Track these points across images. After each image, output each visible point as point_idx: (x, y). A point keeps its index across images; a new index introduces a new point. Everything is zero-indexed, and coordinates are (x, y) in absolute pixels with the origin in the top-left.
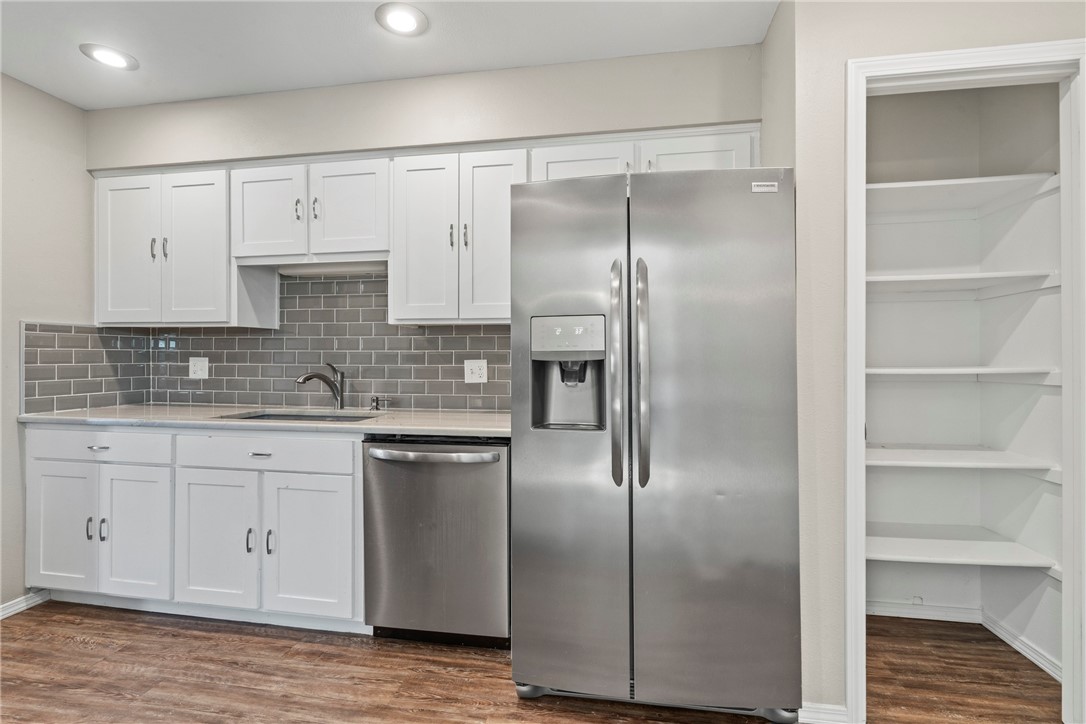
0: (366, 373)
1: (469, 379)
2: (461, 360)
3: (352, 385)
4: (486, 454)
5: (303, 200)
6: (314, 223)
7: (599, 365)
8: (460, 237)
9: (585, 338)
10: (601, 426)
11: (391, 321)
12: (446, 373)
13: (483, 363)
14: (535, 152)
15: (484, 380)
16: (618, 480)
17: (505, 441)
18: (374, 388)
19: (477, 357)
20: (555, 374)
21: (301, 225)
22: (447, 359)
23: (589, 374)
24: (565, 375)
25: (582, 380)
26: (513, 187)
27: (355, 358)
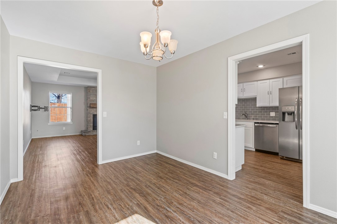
0: (251, 114)
1: (271, 115)
2: (269, 112)
3: (249, 116)
4: (275, 126)
5: (242, 89)
6: (244, 92)
7: (294, 113)
8: (270, 93)
9: (291, 109)
10: (294, 121)
11: (257, 106)
12: (266, 114)
13: (274, 113)
14: (284, 78)
15: (274, 115)
16: (297, 129)
17: (278, 124)
18: (253, 117)
19: (273, 112)
20: (286, 114)
21: (242, 92)
22: (267, 112)
23: (293, 114)
24: (288, 114)
25: (291, 115)
26: (279, 89)
27: (249, 112)
